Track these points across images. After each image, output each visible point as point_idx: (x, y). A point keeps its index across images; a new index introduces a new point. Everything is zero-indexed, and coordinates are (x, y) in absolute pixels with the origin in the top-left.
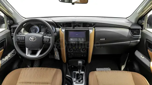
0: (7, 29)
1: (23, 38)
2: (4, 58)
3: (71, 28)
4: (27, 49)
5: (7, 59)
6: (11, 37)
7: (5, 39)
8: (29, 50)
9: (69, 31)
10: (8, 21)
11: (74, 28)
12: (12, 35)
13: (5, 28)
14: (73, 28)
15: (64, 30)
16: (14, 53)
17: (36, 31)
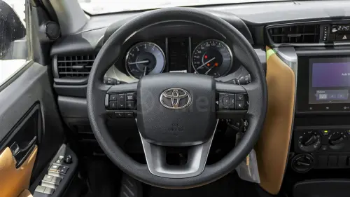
0: (36, 60)
1: (130, 98)
2: (40, 184)
3: (319, 48)
4: (145, 143)
5: (53, 187)
6: (51, 94)
7: (38, 102)
8: (153, 145)
9: (310, 60)
10: (43, 27)
11: (332, 47)
12: (55, 86)
13: (26, 56)
14: (327, 47)
15: (291, 58)
16: (71, 162)
17: (150, 66)
